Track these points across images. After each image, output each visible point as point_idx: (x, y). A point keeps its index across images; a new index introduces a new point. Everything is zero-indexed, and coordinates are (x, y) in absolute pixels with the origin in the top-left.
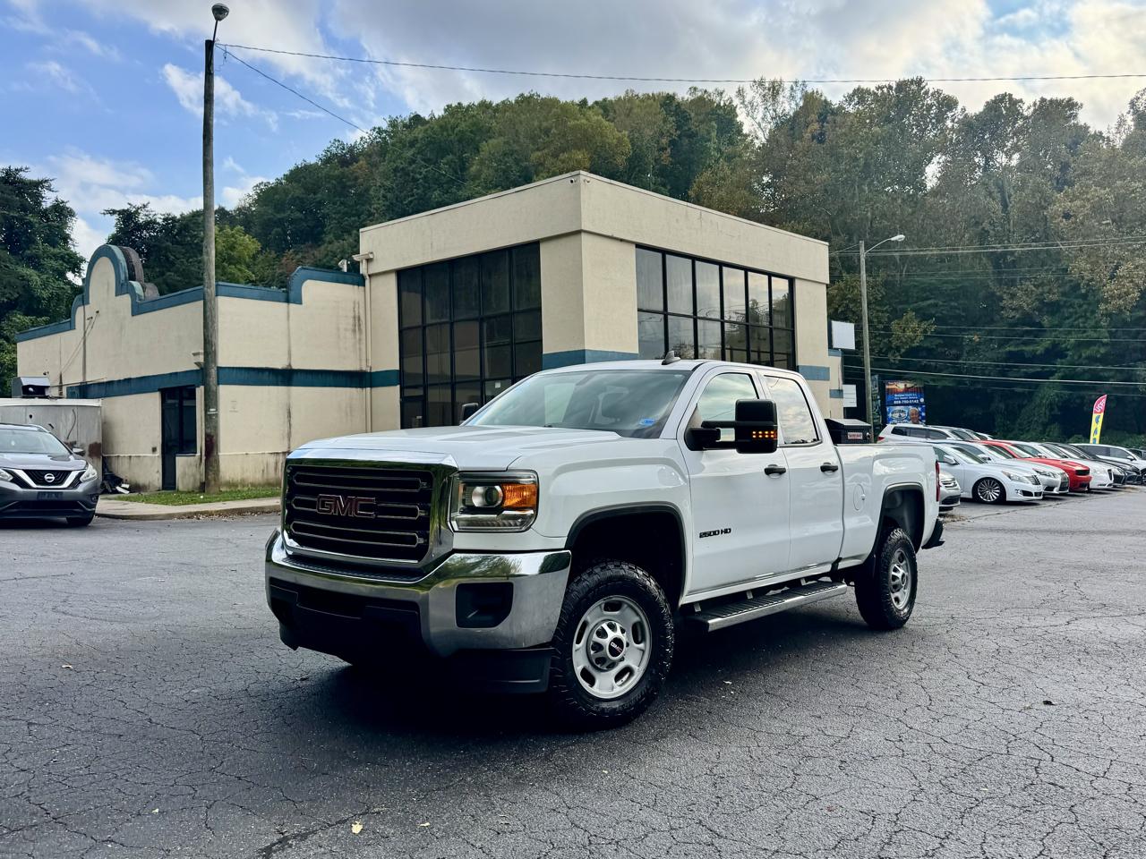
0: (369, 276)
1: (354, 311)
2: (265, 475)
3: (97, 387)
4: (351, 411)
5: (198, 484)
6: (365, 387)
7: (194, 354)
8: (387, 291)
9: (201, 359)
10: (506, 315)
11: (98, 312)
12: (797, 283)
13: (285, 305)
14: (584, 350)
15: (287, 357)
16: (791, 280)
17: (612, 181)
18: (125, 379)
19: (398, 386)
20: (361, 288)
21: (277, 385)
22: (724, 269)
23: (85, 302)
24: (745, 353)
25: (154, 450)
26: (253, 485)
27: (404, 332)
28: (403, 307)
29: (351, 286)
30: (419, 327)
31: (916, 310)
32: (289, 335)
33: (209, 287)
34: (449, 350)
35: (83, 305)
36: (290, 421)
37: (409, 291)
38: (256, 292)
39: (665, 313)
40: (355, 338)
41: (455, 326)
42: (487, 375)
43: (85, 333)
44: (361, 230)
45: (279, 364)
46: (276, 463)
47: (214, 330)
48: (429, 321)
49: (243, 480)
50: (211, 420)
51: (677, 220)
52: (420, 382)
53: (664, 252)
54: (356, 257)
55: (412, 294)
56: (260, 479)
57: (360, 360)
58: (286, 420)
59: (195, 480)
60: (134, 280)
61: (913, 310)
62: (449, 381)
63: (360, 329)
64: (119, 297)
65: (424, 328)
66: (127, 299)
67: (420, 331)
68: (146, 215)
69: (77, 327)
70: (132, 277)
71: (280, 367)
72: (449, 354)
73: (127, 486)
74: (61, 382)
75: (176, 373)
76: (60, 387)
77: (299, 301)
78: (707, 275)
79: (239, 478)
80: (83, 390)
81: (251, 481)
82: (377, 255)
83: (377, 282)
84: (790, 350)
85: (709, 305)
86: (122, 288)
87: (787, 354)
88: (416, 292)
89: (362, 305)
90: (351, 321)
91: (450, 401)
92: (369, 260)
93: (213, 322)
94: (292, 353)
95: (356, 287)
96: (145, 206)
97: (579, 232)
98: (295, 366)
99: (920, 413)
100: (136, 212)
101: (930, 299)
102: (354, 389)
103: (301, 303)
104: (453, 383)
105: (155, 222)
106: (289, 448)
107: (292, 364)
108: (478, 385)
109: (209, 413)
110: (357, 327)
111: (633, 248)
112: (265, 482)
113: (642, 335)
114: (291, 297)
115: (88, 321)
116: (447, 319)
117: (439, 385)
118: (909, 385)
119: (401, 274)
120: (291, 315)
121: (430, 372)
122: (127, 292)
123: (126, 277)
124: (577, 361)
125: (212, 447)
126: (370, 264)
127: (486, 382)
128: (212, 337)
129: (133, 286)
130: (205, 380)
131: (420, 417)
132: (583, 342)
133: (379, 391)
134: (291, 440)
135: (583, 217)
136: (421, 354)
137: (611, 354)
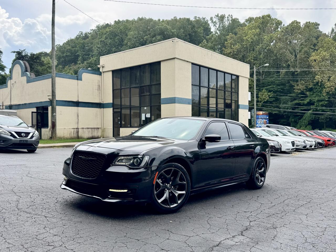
0: (103, 72)
1: (98, 84)
2: (70, 135)
3: (15, 106)
4: (97, 116)
5: (49, 138)
6: (101, 108)
7: (48, 96)
8: (108, 78)
9: (51, 97)
10: (149, 85)
11: (15, 82)
12: (240, 78)
13: (77, 81)
14: (175, 97)
15: (77, 97)
16: (238, 77)
17: (185, 42)
18: (24, 104)
19: (112, 108)
21: (74, 107)
22: (218, 72)
24: (223, 100)
26: (67, 139)
27: (114, 91)
28: (114, 83)
29: (97, 75)
31: (267, 89)
32: (78, 90)
33: (54, 74)
34: (129, 97)
35: (10, 79)
36: (78, 118)
37: (116, 78)
39: (200, 86)
40: (98, 92)
41: (131, 89)
42: (142, 105)
43: (11, 89)
44: (100, 57)
45: (75, 100)
46: (74, 131)
47: (55, 88)
48: (123, 87)
49: (63, 137)
50: (54, 117)
51: (204, 55)
52: (120, 107)
53: (200, 66)
54: (99, 66)
55: (117, 79)
56: (69, 136)
57: (100, 99)
59: (48, 136)
60: (27, 72)
61: (265, 89)
63: (100, 88)
64: (22, 77)
65: (121, 89)
66: (25, 78)
67: (120, 90)
68: (25, 53)
69: (8, 87)
71: (75, 101)
74: (3, 104)
75: (42, 102)
76: (3, 106)
77: (81, 80)
78: (213, 73)
79: (62, 136)
80: (10, 107)
81: (66, 137)
82: (106, 65)
83: (105, 74)
84: (237, 99)
85: (212, 85)
86: (23, 75)
87: (236, 101)
88: (118, 78)
89: (100, 81)
90: (97, 86)
91: (129, 113)
92: (103, 67)
93: (55, 86)
94: (79, 96)
95: (99, 76)
96: (24, 50)
98: (80, 101)
99: (267, 122)
100: (22, 52)
101: (271, 85)
102: (98, 109)
103: (82, 80)
104: (130, 108)
105: (27, 55)
106: (78, 127)
107: (79, 100)
108: (139, 108)
109: (53, 115)
110: (99, 89)
111: (191, 64)
112: (70, 137)
113: (193, 93)
114: (78, 78)
115: (12, 85)
116: (129, 87)
117: (126, 108)
118: (264, 113)
119: (114, 72)
120: (79, 84)
121: (123, 104)
122: (25, 76)
123: (25, 71)
124: (172, 101)
125: (54, 126)
126: (103, 68)
127: (141, 107)
128: (54, 90)
129: (27, 73)
130: (52, 104)
131: (119, 118)
132: (174, 95)
133: (106, 109)
134: (79, 124)
135: (176, 53)
136: (120, 98)
137: (183, 99)
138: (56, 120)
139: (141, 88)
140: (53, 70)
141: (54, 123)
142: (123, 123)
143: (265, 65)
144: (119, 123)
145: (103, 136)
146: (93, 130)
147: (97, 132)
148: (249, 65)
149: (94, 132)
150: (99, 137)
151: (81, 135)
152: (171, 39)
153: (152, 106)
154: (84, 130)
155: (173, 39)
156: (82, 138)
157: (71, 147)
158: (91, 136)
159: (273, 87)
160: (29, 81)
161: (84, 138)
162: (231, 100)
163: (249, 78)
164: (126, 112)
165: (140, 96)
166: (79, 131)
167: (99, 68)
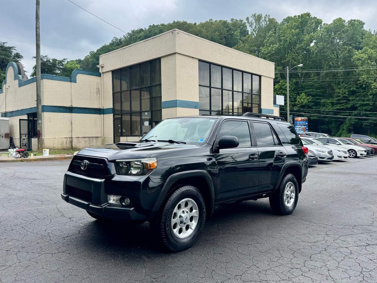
0: (103, 73)
1: (97, 86)
2: (62, 146)
3: (9, 113)
4: (96, 123)
6: (101, 114)
8: (108, 79)
10: (149, 87)
11: (9, 86)
12: (262, 78)
13: (70, 83)
14: (177, 100)
15: (70, 102)
16: (260, 77)
17: (189, 34)
18: (17, 110)
20: (100, 77)
21: (67, 112)
22: (234, 71)
23: (5, 83)
24: (241, 103)
26: (57, 149)
27: (115, 94)
28: (114, 85)
29: (96, 77)
31: (306, 93)
32: (71, 94)
34: (129, 100)
35: (5, 84)
36: (72, 126)
37: (116, 79)
38: (59, 78)
39: (210, 87)
40: (97, 96)
41: (132, 91)
42: (143, 110)
43: (6, 94)
44: (100, 56)
46: (67, 141)
47: (40, 91)
48: (123, 90)
49: (54, 147)
50: (40, 125)
51: (216, 51)
52: (120, 113)
53: (210, 63)
54: (98, 66)
55: (117, 80)
56: (60, 147)
57: (99, 104)
58: (70, 125)
61: (304, 93)
62: (130, 112)
63: (99, 92)
64: (15, 81)
65: (121, 92)
66: (17, 81)
67: (120, 93)
68: (47, 59)
69: (4, 92)
70: (20, 74)
71: (68, 106)
72: (129, 102)
75: (31, 108)
77: (75, 82)
78: (227, 73)
79: (52, 147)
80: (5, 115)
81: (57, 148)
82: (105, 66)
83: (105, 75)
84: (259, 103)
85: (228, 85)
86: (16, 78)
87: (258, 104)
88: (118, 79)
89: (100, 84)
90: (96, 89)
91: (130, 120)
92: (102, 67)
93: (40, 88)
94: (73, 101)
95: (98, 77)
97: (175, 53)
98: (74, 106)
99: (306, 128)
101: (310, 89)
102: (97, 115)
103: (76, 83)
104: (131, 113)
106: (72, 136)
107: (72, 105)
108: (140, 113)
109: (38, 122)
110: (98, 92)
111: (197, 61)
112: (62, 148)
113: (201, 95)
114: (73, 80)
115: (6, 90)
116: (129, 89)
117: (126, 114)
118: (303, 118)
119: (113, 72)
120: (72, 87)
121: (123, 109)
123: (17, 74)
124: (174, 104)
125: (40, 135)
126: (103, 69)
127: (142, 112)
128: (39, 94)
129: (19, 76)
130: (37, 110)
131: (120, 125)
132: (176, 97)
133: (106, 116)
134: (72, 133)
135: (177, 47)
136: (120, 102)
137: (187, 102)
138: (41, 128)
139: (141, 90)
140: (38, 71)
141: (39, 132)
142: (124, 131)
143: (299, 66)
144: (120, 131)
146: (91, 139)
147: (97, 142)
148: (274, 63)
149: (93, 142)
151: (75, 145)
152: (171, 30)
153: (153, 111)
154: (79, 140)
155: (173, 30)
156: (76, 149)
159: (313, 91)
160: (20, 85)
162: (252, 103)
163: (274, 79)
164: (127, 118)
165: (141, 100)
166: (73, 141)
167: (99, 69)
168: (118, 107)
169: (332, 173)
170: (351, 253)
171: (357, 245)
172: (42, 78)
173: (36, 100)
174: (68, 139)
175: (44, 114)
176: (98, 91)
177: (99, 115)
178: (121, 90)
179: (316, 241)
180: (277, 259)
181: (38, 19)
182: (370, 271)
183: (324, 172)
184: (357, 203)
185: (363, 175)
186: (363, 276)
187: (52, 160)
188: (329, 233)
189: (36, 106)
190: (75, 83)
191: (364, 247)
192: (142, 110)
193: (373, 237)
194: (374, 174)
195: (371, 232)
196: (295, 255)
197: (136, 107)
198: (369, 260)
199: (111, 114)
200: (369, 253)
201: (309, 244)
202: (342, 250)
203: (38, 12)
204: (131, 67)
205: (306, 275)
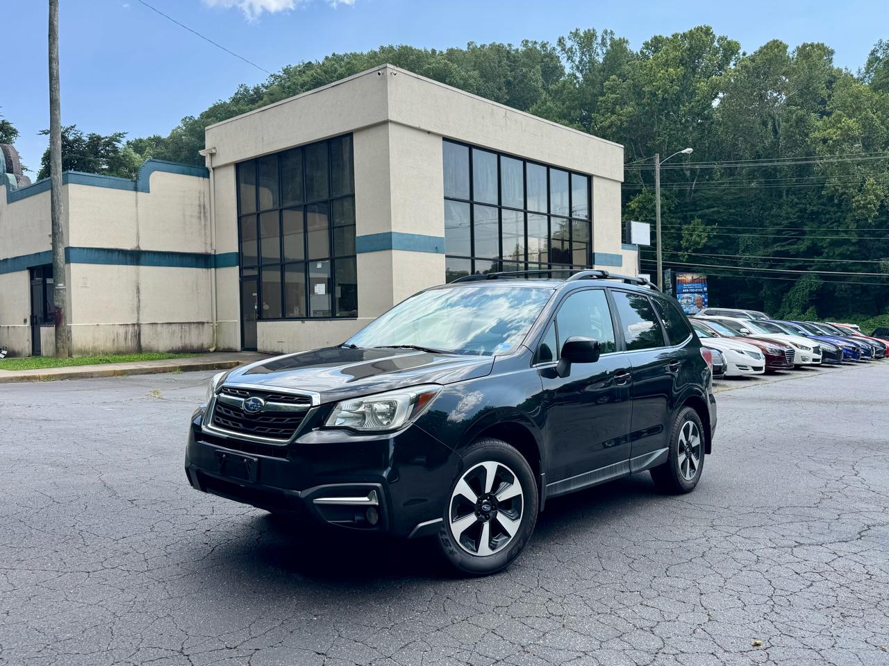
0: (213, 169)
1: (200, 200)
2: (116, 344)
4: (197, 289)
6: (211, 268)
7: (49, 235)
8: (227, 181)
10: (325, 202)
12: (595, 181)
13: (134, 193)
14: (391, 233)
15: (135, 239)
16: (590, 178)
17: (420, 77)
18: (4, 260)
19: (238, 267)
20: (206, 179)
21: (126, 264)
22: (528, 164)
24: (545, 240)
25: (25, 321)
26: (104, 351)
27: (243, 219)
28: (242, 197)
29: (194, 177)
30: (254, 214)
32: (137, 220)
34: (278, 234)
36: (139, 296)
37: (245, 183)
39: (472, 203)
40: (200, 224)
41: (285, 213)
42: (311, 257)
44: (206, 128)
45: (129, 246)
46: (126, 333)
47: (61, 213)
48: (262, 208)
49: (94, 348)
50: (58, 293)
51: (483, 117)
52: (256, 264)
53: (471, 146)
54: (202, 153)
55: (248, 185)
56: (111, 347)
57: (206, 243)
58: (135, 295)
59: (50, 347)
60: (12, 173)
61: (699, 217)
62: (279, 262)
63: (205, 213)
65: (258, 215)
66: (3, 189)
67: (255, 217)
68: (75, 134)
70: (10, 170)
71: (129, 248)
72: (278, 239)
73: (5, 352)
75: (39, 253)
77: (147, 190)
78: (512, 170)
79: (91, 346)
81: (102, 348)
82: (220, 151)
83: (220, 173)
84: (588, 239)
85: (513, 197)
87: (585, 243)
88: (251, 184)
89: (207, 195)
90: (197, 208)
91: (280, 281)
92: (212, 155)
93: (60, 206)
94: (141, 236)
95: (201, 179)
96: (73, 127)
97: (386, 122)
98: (143, 248)
99: (703, 299)
100: (67, 131)
101: (714, 207)
102: (200, 270)
103: (149, 192)
104: (283, 265)
105: (81, 139)
106: (138, 320)
107: (140, 245)
108: (303, 266)
109: (56, 288)
110: (202, 215)
111: (441, 140)
112: (115, 349)
113: (449, 221)
114: (140, 186)
116: (277, 206)
117: (271, 265)
118: (695, 276)
119: (238, 166)
120: (139, 202)
121: (263, 255)
122: (4, 184)
123: (4, 170)
124: (384, 242)
125: (61, 318)
126: (213, 158)
127: (310, 263)
128: (58, 219)
129: (7, 177)
130: (53, 258)
131: (256, 294)
132: (390, 226)
133: (221, 271)
134: (140, 313)
135: (390, 107)
136: (256, 237)
137: (417, 237)
138: (63, 301)
139: (305, 209)
141: (59, 312)
142: (266, 307)
143: (683, 152)
144: (256, 307)
145: (216, 345)
146: (186, 327)
147: (199, 334)
148: (623, 146)
149: (190, 334)
150: (206, 346)
151: (147, 342)
152: (376, 68)
153: (337, 258)
154: (156, 329)
155: (381, 67)
156: (150, 351)
157: (88, 377)
158: (180, 345)
159: (719, 212)
161: (158, 352)
162: (570, 241)
163: (622, 183)
164: (271, 277)
165: (306, 231)
166: (142, 333)
167: (203, 158)
168: (251, 251)
169: (753, 399)
170: (757, 561)
171: (774, 545)
172: (65, 182)
173: (51, 233)
174: (131, 329)
175: (69, 269)
176: (202, 212)
177: (204, 270)
178: (257, 210)
179: (686, 539)
180: (592, 574)
181: (54, 40)
182: (791, 594)
183: (734, 398)
184: (795, 462)
185: (822, 404)
186: (772, 603)
187: (92, 377)
188: (717, 522)
189: (50, 248)
190: (147, 194)
191: (790, 550)
192: (310, 259)
193: (813, 530)
194: (847, 402)
195: (811, 519)
196: (635, 566)
197: (294, 251)
198: (794, 573)
199: (235, 266)
200: (797, 560)
201: (670, 546)
202: (738, 555)
203: (55, 23)
204: (281, 156)
205: (650, 603)
